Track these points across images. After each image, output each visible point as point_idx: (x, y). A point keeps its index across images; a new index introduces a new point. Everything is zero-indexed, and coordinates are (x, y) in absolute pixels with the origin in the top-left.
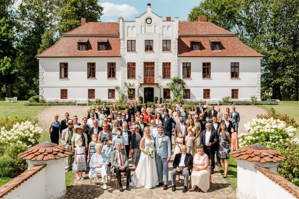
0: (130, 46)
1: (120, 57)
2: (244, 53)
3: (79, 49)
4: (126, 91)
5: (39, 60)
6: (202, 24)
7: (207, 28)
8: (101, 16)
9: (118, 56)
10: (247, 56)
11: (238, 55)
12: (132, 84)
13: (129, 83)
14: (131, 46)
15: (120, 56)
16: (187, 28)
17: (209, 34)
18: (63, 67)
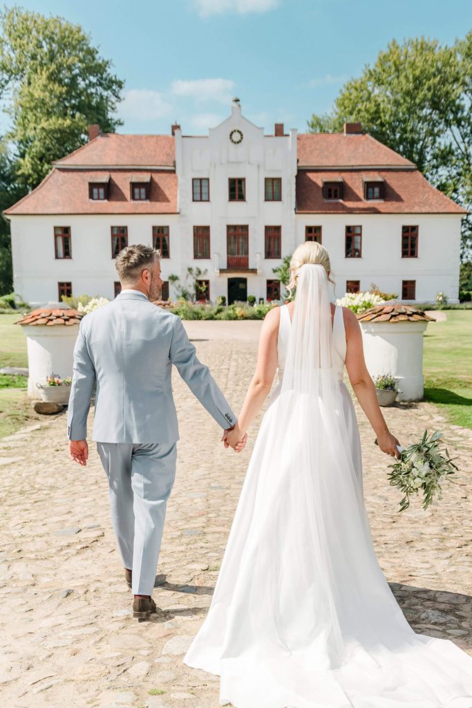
0: (198, 190)
1: (178, 213)
2: (430, 205)
3: (91, 196)
4: (192, 284)
5: (9, 220)
6: (350, 139)
7: (360, 150)
8: (117, 104)
9: (174, 211)
10: (435, 211)
11: (416, 209)
12: (203, 270)
13: (197, 268)
14: (201, 190)
15: (178, 211)
16: (317, 149)
17: (362, 164)
18: (59, 235)
